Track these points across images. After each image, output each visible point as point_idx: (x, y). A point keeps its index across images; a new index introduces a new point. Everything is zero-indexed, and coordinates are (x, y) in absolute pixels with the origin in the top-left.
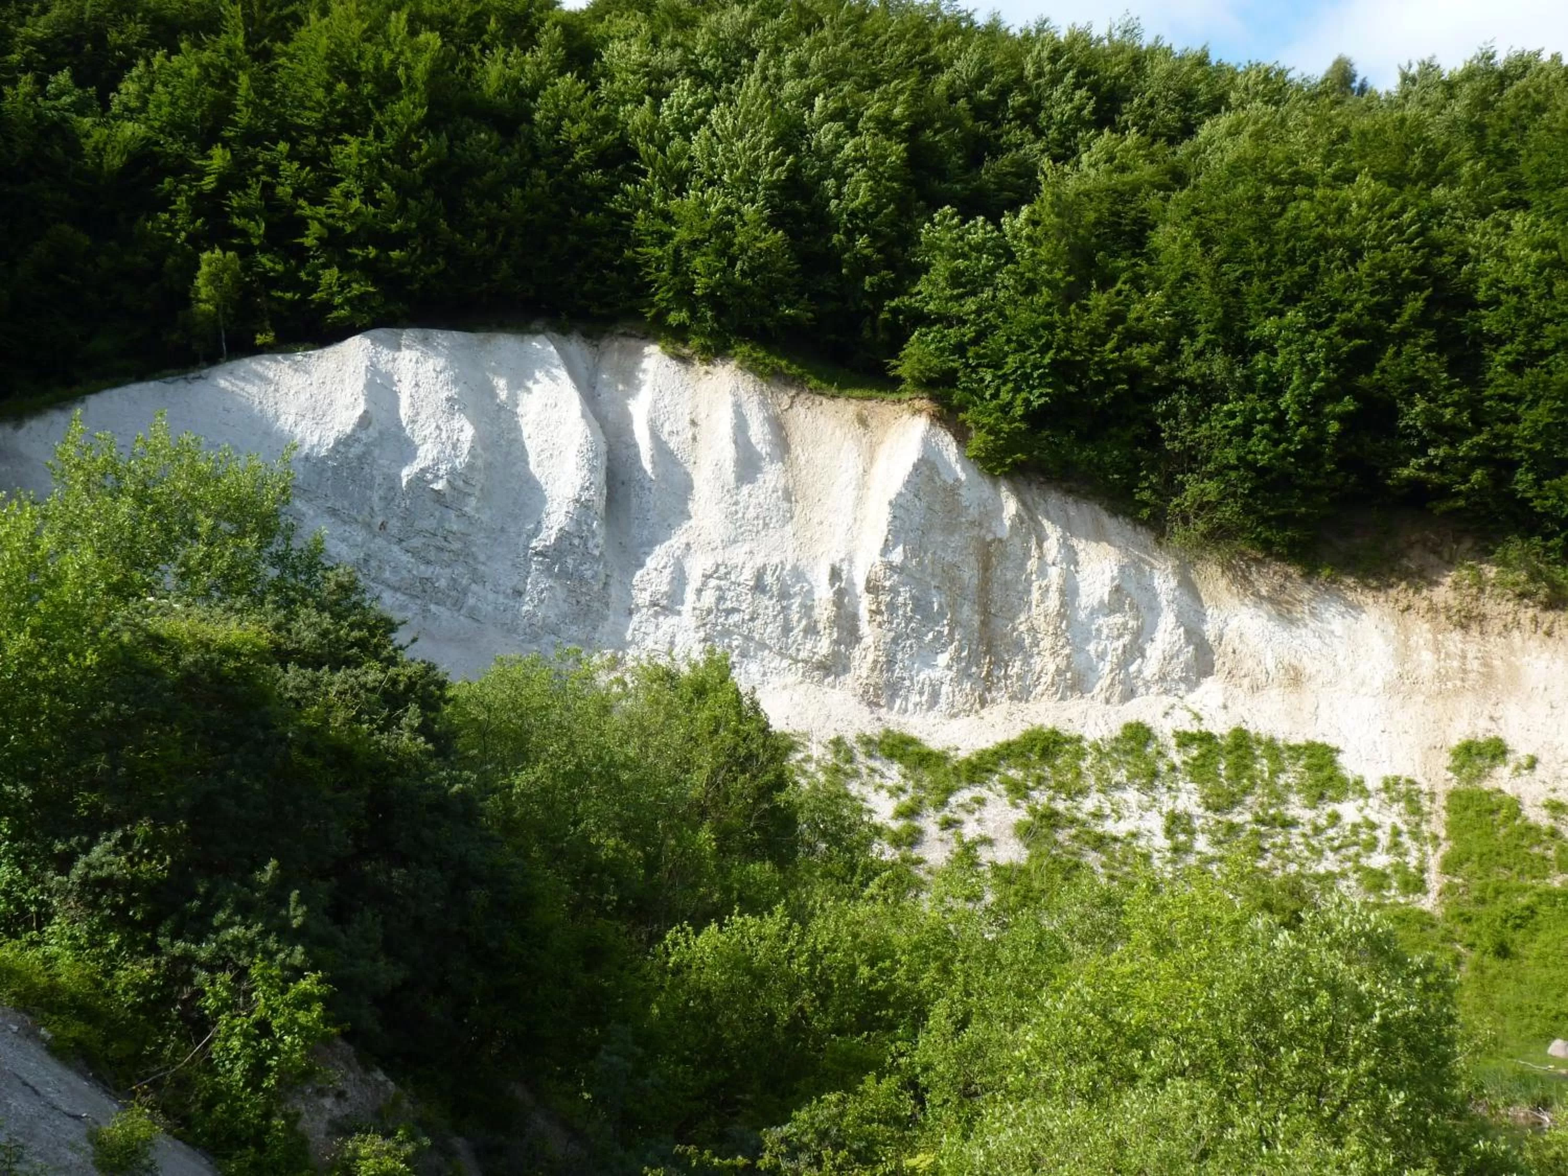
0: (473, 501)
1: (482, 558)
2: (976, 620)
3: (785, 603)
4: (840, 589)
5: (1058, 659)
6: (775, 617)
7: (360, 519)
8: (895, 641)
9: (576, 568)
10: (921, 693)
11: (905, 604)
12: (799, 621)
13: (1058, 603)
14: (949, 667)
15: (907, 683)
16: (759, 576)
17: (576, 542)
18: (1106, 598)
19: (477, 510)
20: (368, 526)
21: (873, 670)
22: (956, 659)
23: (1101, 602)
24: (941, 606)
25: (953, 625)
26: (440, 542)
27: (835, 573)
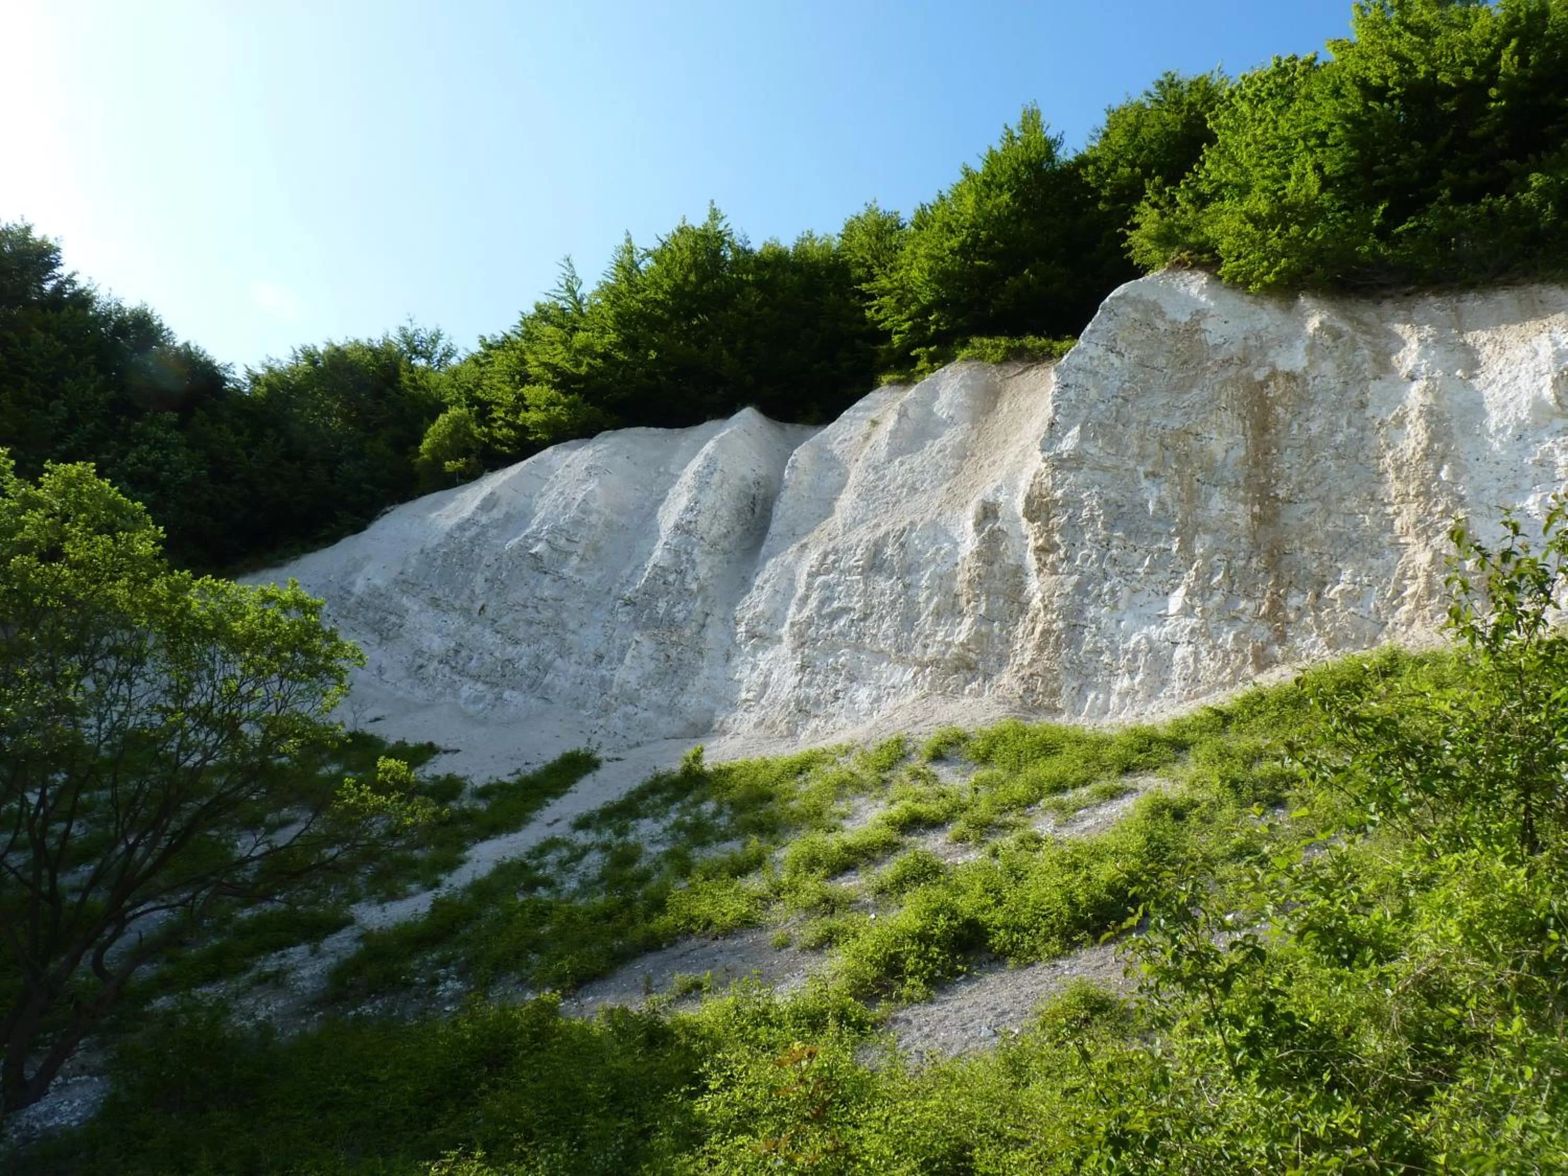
0: (574, 561)
1: (572, 625)
2: (1242, 516)
3: (908, 580)
4: (992, 533)
5: (1436, 541)
6: (893, 602)
7: (457, 605)
8: (1080, 588)
9: (668, 612)
10: (1132, 673)
11: (1092, 519)
12: (929, 599)
13: (1423, 437)
14: (1186, 611)
15: (1106, 658)
16: (877, 549)
17: (671, 578)
18: (1548, 394)
19: (579, 571)
20: (466, 612)
21: (1040, 648)
22: (1201, 591)
23: (1538, 405)
24: (1161, 503)
25: (1187, 533)
26: (530, 613)
27: (988, 512)
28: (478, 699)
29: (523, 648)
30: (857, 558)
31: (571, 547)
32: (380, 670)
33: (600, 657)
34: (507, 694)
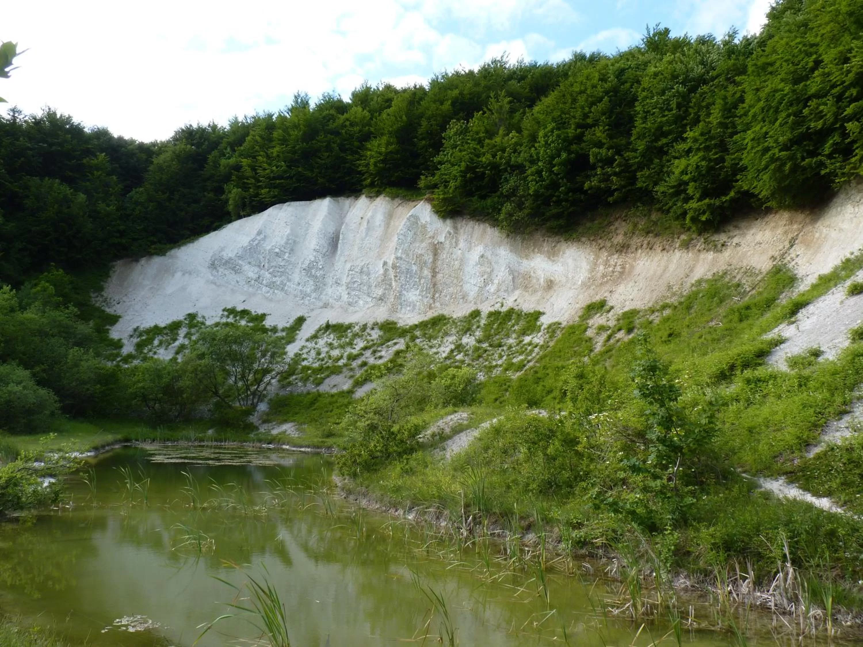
0: (287, 255)
1: (290, 273)
2: (430, 275)
3: (369, 277)
4: (385, 269)
5: (458, 288)
6: (366, 282)
7: (256, 264)
8: (401, 286)
9: (315, 273)
10: (410, 306)
11: (404, 272)
12: (373, 282)
13: (459, 265)
14: (419, 294)
15: (406, 302)
16: (362, 268)
18: (478, 260)
19: (289, 258)
20: (259, 266)
21: (394, 298)
22: (422, 291)
23: (476, 262)
24: (416, 270)
25: (420, 278)
26: (277, 269)
27: (385, 263)
28: (268, 292)
29: (277, 278)
30: (358, 269)
31: (286, 251)
32: (238, 282)
33: (299, 284)
34: (276, 291)
